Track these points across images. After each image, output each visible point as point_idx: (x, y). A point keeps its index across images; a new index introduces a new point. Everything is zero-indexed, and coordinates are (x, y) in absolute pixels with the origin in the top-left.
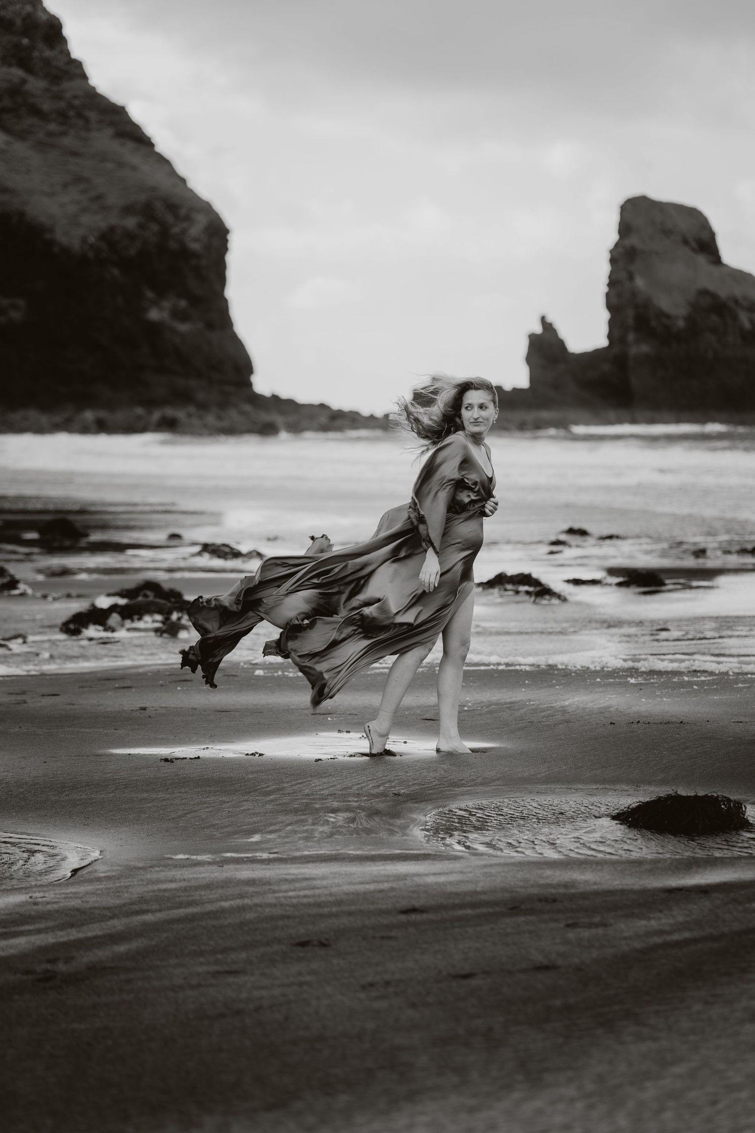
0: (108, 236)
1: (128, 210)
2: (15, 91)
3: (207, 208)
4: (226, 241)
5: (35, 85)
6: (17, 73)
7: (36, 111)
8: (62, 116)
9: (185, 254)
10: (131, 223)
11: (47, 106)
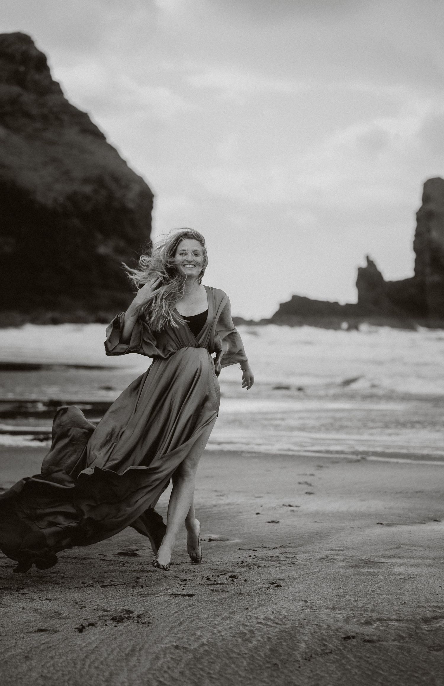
0: (72, 198)
1: (86, 181)
2: (14, 101)
3: (140, 181)
4: (152, 202)
5: (28, 98)
6: (16, 89)
7: (27, 115)
8: (45, 118)
9: (124, 210)
10: (88, 189)
11: (35, 111)
